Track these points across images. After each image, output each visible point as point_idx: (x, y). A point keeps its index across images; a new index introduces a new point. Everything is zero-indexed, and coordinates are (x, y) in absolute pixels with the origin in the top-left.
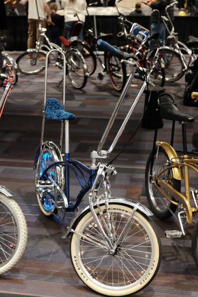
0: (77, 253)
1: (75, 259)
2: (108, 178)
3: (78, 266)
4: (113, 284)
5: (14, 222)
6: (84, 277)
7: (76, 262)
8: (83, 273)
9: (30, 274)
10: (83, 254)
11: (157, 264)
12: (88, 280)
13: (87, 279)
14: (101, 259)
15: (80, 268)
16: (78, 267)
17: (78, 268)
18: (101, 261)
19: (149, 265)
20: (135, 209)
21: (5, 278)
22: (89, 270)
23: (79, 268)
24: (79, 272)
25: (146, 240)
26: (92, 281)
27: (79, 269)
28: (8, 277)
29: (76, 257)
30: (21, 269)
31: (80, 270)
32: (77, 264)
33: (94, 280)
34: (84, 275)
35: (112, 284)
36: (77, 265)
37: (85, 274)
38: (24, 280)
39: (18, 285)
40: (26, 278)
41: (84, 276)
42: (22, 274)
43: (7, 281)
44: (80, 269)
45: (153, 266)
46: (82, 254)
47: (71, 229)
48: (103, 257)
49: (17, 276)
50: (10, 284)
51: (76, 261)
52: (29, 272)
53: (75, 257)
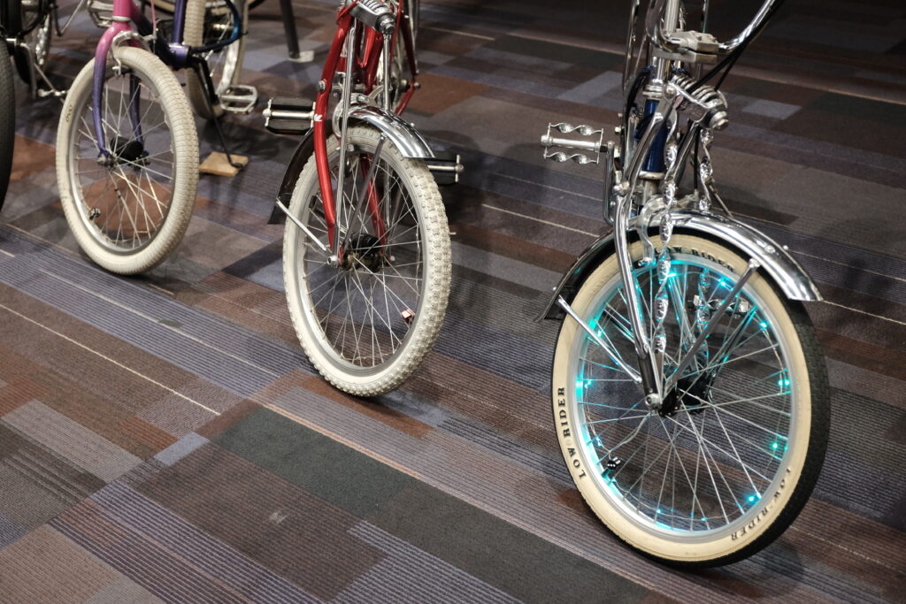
0: (570, 382)
1: (561, 398)
2: (706, 139)
3: (566, 423)
4: (659, 511)
5: (418, 242)
6: (577, 464)
7: (562, 408)
8: (576, 451)
9: (460, 416)
10: (589, 387)
11: (796, 482)
12: (587, 479)
13: (584, 474)
14: (641, 419)
15: (571, 432)
16: (565, 427)
17: (564, 431)
18: (640, 427)
19: (772, 479)
20: (754, 264)
21: (387, 408)
22: (599, 444)
23: (568, 430)
24: (566, 444)
25: (779, 387)
26: (597, 485)
27: (567, 433)
28: (395, 409)
29: (565, 392)
30: (449, 393)
31: (568, 438)
32: (565, 417)
33: (603, 482)
34: (576, 457)
35: (655, 512)
36: (564, 420)
37: (582, 455)
38: (432, 428)
39: (407, 437)
40: (441, 423)
41: (576, 461)
42: (441, 409)
43: (387, 418)
44: (568, 435)
45: (782, 487)
46: (586, 386)
47: (557, 298)
48: (648, 415)
49: (421, 413)
50: (389, 429)
51: (562, 404)
52: (463, 410)
53: (561, 392)
